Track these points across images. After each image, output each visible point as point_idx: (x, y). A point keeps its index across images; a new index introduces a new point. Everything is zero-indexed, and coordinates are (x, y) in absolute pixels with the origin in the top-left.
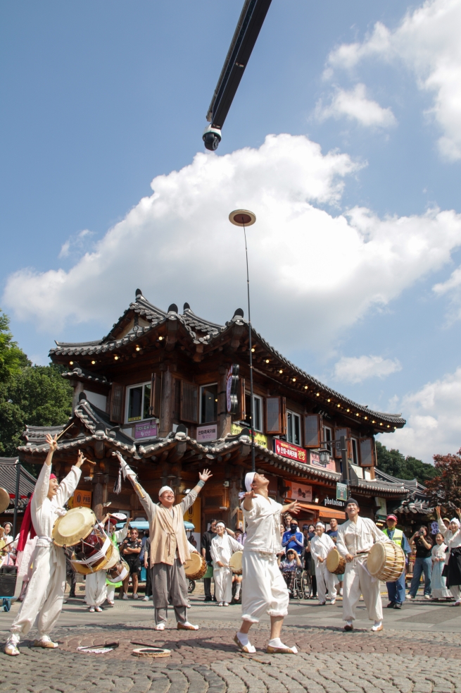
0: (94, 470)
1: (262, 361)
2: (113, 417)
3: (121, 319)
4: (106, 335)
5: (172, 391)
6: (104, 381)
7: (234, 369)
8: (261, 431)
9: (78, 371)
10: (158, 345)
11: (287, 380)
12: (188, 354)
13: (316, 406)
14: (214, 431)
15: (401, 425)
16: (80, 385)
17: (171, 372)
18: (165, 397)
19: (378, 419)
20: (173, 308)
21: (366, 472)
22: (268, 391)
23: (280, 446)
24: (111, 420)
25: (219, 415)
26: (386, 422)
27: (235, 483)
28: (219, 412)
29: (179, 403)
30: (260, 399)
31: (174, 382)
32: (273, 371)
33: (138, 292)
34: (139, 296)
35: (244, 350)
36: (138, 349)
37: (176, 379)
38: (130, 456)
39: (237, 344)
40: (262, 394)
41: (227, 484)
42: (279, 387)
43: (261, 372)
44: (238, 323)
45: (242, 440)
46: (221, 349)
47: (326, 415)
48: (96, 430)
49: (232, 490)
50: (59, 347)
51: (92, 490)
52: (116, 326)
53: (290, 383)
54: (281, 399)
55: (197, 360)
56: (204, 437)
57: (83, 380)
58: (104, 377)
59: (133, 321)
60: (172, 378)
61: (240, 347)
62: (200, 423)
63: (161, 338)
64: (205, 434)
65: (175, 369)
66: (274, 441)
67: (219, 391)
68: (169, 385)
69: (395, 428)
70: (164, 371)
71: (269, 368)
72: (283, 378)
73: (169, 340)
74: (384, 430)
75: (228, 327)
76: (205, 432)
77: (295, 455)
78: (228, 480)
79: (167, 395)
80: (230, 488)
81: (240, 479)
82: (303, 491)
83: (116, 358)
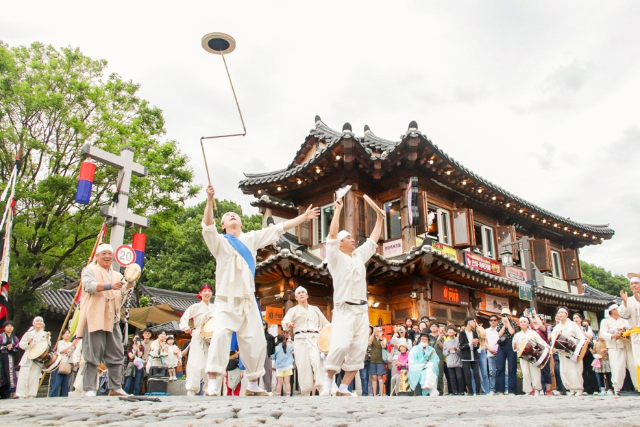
0: (284, 288)
1: (443, 173)
2: (302, 240)
3: (303, 146)
4: (291, 163)
5: (355, 209)
6: (291, 206)
7: (413, 182)
8: (450, 243)
9: (266, 198)
10: (336, 165)
11: (472, 191)
12: (367, 172)
13: (508, 218)
14: (399, 245)
15: (608, 235)
16: (268, 212)
17: (353, 190)
18: (349, 215)
19: (581, 229)
20: (347, 126)
21: (572, 287)
22: (455, 204)
23: (471, 259)
24: (300, 242)
25: (403, 229)
26: (591, 233)
27: (422, 294)
28: (403, 227)
29: (364, 221)
30: (448, 213)
31: (357, 200)
32: (456, 182)
33: (317, 118)
34: (318, 122)
35: (422, 162)
36: (318, 171)
37: (358, 198)
38: (316, 273)
39: (415, 157)
40: (448, 207)
41: (414, 295)
42: (465, 200)
43: (445, 186)
44: (413, 135)
45: (424, 250)
46: (399, 164)
47: (521, 227)
48: (282, 249)
49: (419, 301)
50: (248, 178)
51: (284, 307)
52: (299, 153)
53: (477, 194)
54: (468, 211)
55: (377, 177)
56: (390, 252)
57: (270, 206)
58: (292, 203)
59: (315, 146)
60: (354, 197)
61: (418, 160)
62: (386, 238)
63: (338, 158)
64: (391, 250)
65: (357, 188)
66: (464, 254)
67: (402, 206)
68: (352, 203)
69: (602, 239)
71: (452, 179)
72: (467, 190)
73: (346, 159)
74: (589, 242)
75: (403, 140)
76: (391, 247)
77: (489, 268)
78: (415, 291)
79: (350, 213)
80: (418, 299)
81: (427, 290)
82: (498, 303)
83: (299, 182)
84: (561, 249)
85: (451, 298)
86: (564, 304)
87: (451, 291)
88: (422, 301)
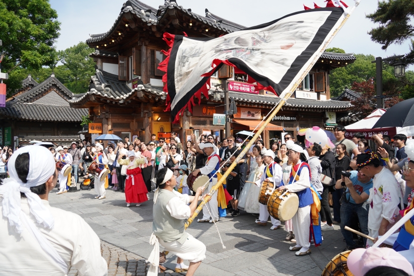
0: (101, 111)
2: (121, 77)
6: (115, 56)
8: (216, 76)
9: (97, 52)
10: (128, 30)
16: (99, 60)
17: (145, 45)
18: (143, 62)
20: (129, 4)
21: (321, 95)
23: (233, 85)
24: (119, 79)
27: (185, 113)
29: (154, 65)
31: (149, 51)
36: (120, 34)
37: (151, 50)
39: (177, 22)
44: (170, 7)
51: (102, 124)
57: (100, 57)
60: (147, 49)
63: (127, 25)
65: (147, 44)
69: (347, 64)
70: (141, 46)
73: (131, 26)
74: (336, 66)
77: (248, 90)
80: (182, 116)
81: (188, 110)
82: (252, 112)
83: (113, 41)
84: (316, 71)
85: (209, 113)
86: (304, 110)
87: (210, 109)
88: (185, 117)
